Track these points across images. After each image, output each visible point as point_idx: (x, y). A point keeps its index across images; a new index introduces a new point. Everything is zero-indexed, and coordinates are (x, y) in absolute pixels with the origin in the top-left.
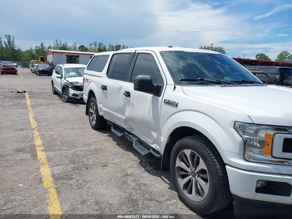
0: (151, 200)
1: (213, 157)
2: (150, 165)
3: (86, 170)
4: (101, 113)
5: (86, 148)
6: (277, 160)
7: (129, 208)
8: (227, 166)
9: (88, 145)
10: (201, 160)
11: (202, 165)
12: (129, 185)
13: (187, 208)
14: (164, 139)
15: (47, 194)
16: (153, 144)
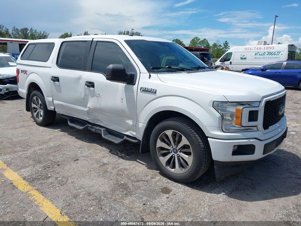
0: (138, 181)
1: (195, 133)
2: (121, 152)
3: (58, 167)
4: (51, 108)
5: (45, 146)
6: (247, 128)
7: (123, 191)
8: (209, 139)
9: (44, 143)
10: (183, 137)
11: (185, 141)
12: (112, 173)
13: (171, 182)
14: (142, 125)
15: (30, 197)
16: (127, 131)
